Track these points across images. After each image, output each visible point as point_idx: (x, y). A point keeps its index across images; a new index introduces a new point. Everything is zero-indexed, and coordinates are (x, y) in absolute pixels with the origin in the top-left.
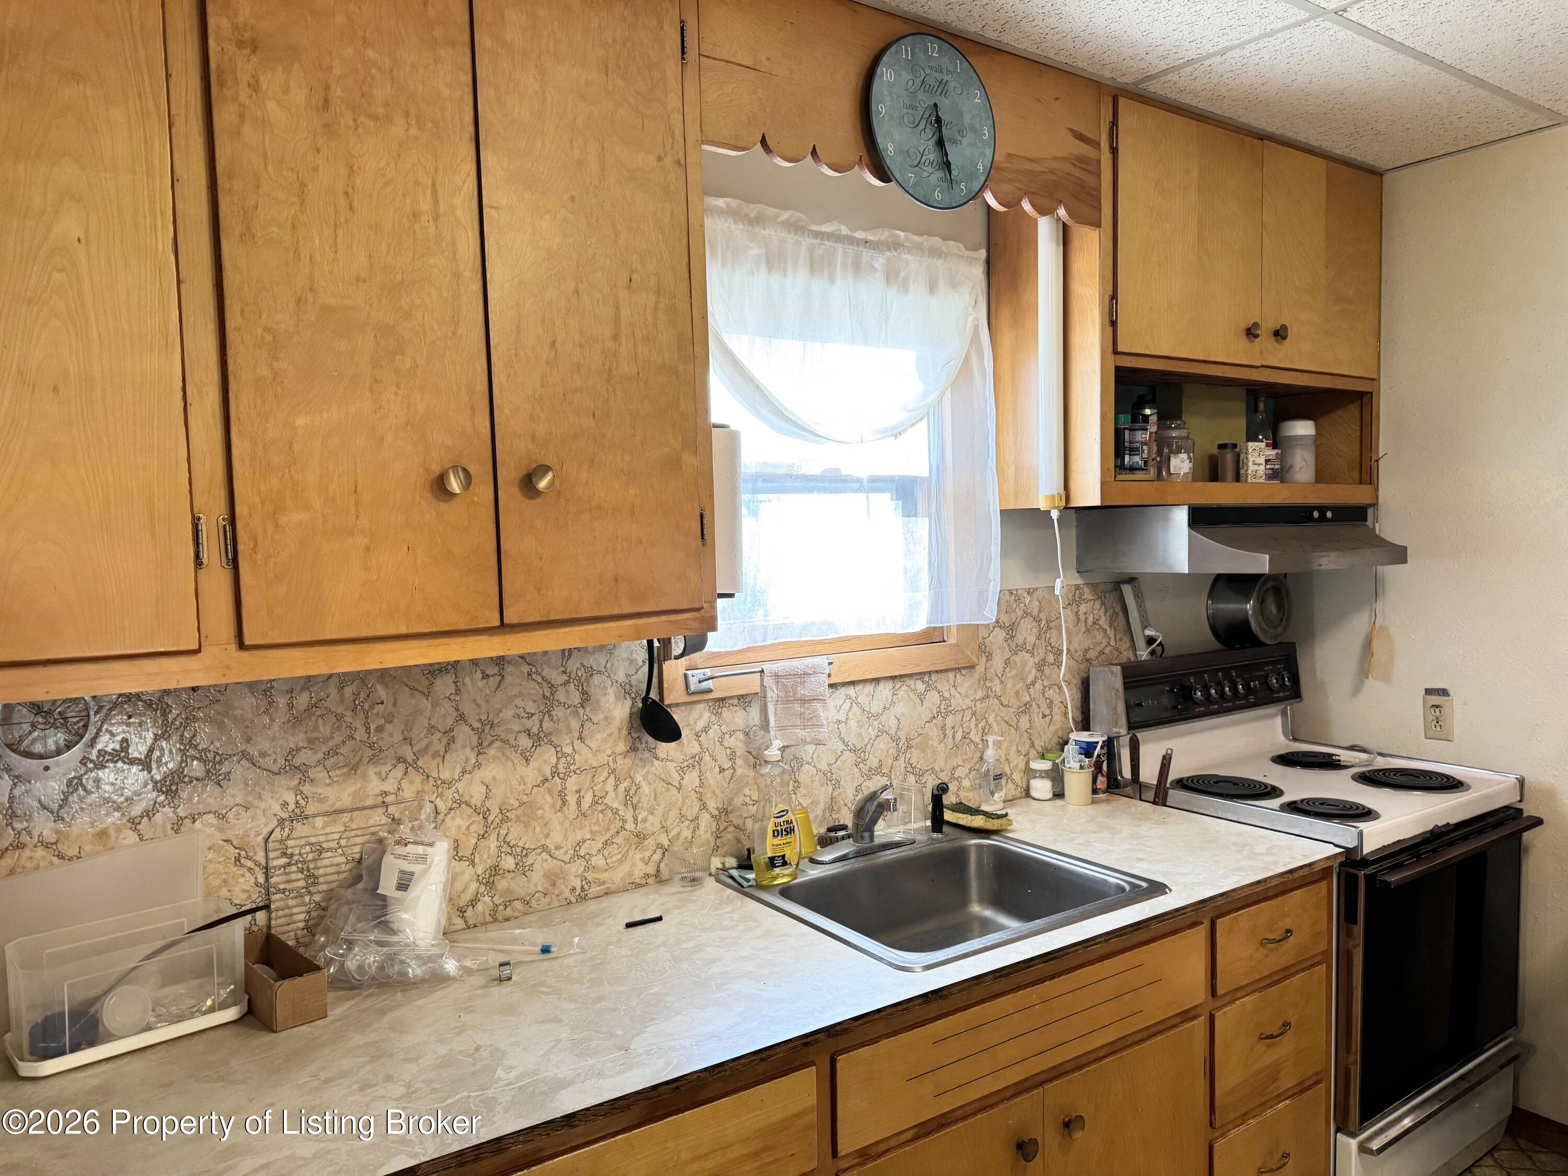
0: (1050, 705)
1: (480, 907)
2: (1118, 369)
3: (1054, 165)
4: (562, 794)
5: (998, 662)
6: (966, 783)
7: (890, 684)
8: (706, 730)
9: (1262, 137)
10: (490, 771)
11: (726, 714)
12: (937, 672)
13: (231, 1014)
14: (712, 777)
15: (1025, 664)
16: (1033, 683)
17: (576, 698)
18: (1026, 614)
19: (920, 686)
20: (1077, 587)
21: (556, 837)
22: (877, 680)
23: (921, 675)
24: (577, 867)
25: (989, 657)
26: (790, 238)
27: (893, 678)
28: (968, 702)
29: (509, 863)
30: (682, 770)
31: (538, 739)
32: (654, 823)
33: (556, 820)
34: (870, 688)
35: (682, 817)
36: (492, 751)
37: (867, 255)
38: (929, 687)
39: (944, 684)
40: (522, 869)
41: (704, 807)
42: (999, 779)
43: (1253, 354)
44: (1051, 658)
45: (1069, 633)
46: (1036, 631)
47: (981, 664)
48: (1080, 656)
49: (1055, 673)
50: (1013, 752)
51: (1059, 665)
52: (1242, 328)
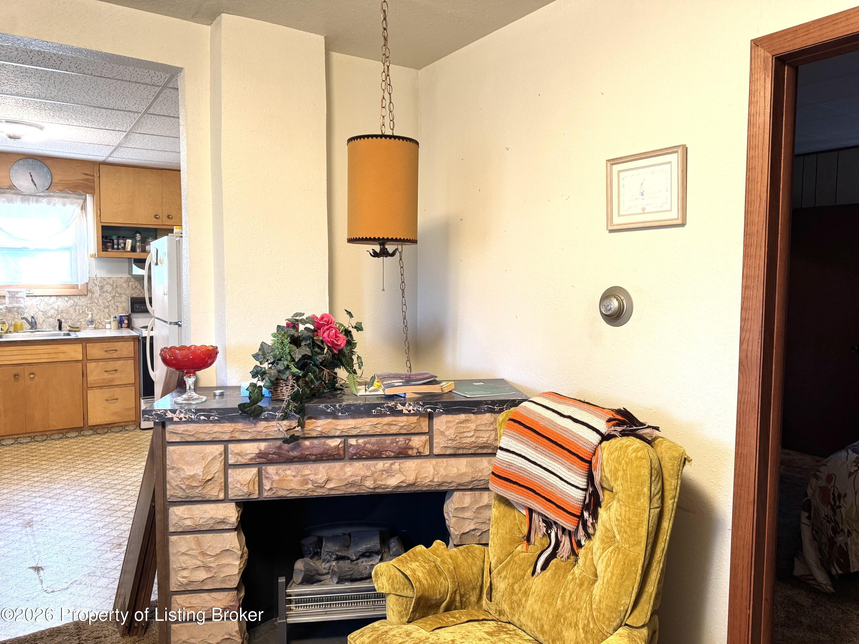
0: (117, 307)
2: (103, 227)
3: (77, 181)
5: (97, 295)
6: (83, 323)
7: (55, 298)
12: (73, 295)
15: (107, 296)
16: (110, 301)
18: (107, 283)
19: (66, 298)
20: (129, 278)
22: (51, 296)
23: (67, 296)
25: (93, 293)
27: (57, 296)
28: (84, 304)
34: (48, 297)
37: (40, 199)
38: (70, 299)
39: (76, 299)
42: (92, 322)
43: (159, 222)
44: (117, 295)
45: (125, 289)
46: (111, 288)
47: (90, 295)
48: (130, 296)
49: (119, 299)
50: (102, 317)
51: (121, 297)
52: (153, 216)
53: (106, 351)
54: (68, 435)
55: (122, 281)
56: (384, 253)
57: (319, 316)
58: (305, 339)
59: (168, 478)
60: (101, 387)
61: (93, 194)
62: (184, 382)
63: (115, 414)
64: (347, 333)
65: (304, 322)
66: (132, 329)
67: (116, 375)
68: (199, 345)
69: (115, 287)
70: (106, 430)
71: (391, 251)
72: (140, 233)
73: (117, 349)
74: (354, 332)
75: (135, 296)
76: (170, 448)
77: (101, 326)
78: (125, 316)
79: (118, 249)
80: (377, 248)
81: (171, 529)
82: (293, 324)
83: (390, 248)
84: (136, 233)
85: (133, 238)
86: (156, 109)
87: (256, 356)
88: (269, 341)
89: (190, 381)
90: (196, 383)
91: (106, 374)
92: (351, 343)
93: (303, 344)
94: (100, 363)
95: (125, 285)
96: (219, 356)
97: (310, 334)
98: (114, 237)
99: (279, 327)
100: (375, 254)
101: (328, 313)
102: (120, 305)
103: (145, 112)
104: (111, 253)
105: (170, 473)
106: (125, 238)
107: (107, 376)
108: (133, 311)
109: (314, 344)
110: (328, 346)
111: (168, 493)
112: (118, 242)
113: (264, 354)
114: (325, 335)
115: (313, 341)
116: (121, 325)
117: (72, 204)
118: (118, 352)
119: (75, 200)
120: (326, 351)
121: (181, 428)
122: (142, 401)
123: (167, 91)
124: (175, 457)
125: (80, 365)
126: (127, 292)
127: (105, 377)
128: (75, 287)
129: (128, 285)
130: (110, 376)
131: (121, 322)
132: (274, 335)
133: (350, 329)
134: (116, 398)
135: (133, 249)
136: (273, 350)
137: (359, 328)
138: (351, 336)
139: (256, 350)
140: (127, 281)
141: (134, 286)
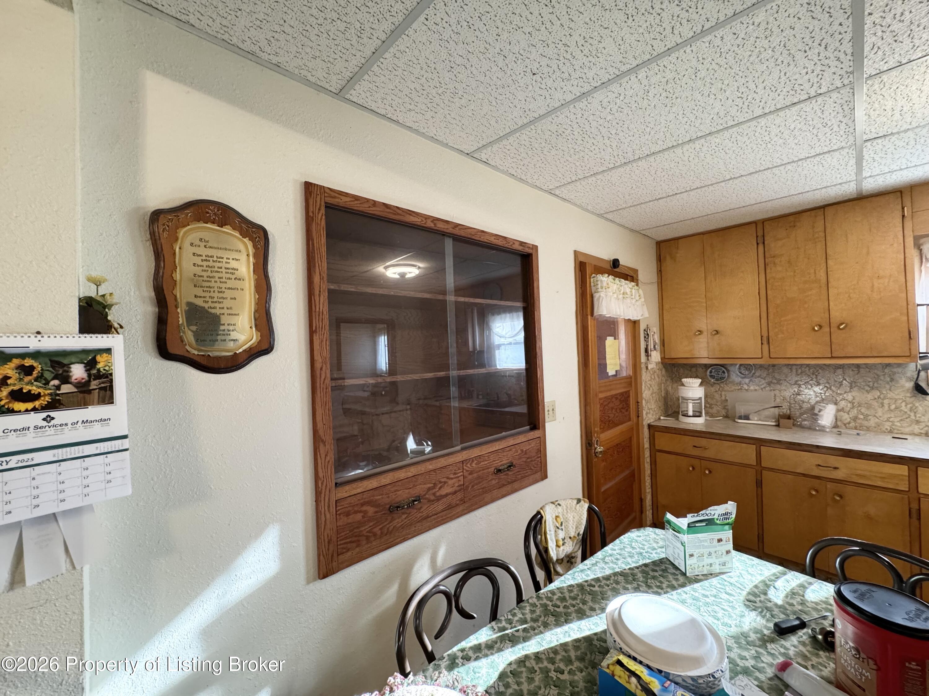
1: (851, 425)
4: (882, 403)
10: (854, 394)
13: (774, 424)
17: (888, 379)
21: (880, 414)
31: (873, 388)
32: (925, 419)
33: (880, 410)
36: (855, 389)
40: (867, 419)
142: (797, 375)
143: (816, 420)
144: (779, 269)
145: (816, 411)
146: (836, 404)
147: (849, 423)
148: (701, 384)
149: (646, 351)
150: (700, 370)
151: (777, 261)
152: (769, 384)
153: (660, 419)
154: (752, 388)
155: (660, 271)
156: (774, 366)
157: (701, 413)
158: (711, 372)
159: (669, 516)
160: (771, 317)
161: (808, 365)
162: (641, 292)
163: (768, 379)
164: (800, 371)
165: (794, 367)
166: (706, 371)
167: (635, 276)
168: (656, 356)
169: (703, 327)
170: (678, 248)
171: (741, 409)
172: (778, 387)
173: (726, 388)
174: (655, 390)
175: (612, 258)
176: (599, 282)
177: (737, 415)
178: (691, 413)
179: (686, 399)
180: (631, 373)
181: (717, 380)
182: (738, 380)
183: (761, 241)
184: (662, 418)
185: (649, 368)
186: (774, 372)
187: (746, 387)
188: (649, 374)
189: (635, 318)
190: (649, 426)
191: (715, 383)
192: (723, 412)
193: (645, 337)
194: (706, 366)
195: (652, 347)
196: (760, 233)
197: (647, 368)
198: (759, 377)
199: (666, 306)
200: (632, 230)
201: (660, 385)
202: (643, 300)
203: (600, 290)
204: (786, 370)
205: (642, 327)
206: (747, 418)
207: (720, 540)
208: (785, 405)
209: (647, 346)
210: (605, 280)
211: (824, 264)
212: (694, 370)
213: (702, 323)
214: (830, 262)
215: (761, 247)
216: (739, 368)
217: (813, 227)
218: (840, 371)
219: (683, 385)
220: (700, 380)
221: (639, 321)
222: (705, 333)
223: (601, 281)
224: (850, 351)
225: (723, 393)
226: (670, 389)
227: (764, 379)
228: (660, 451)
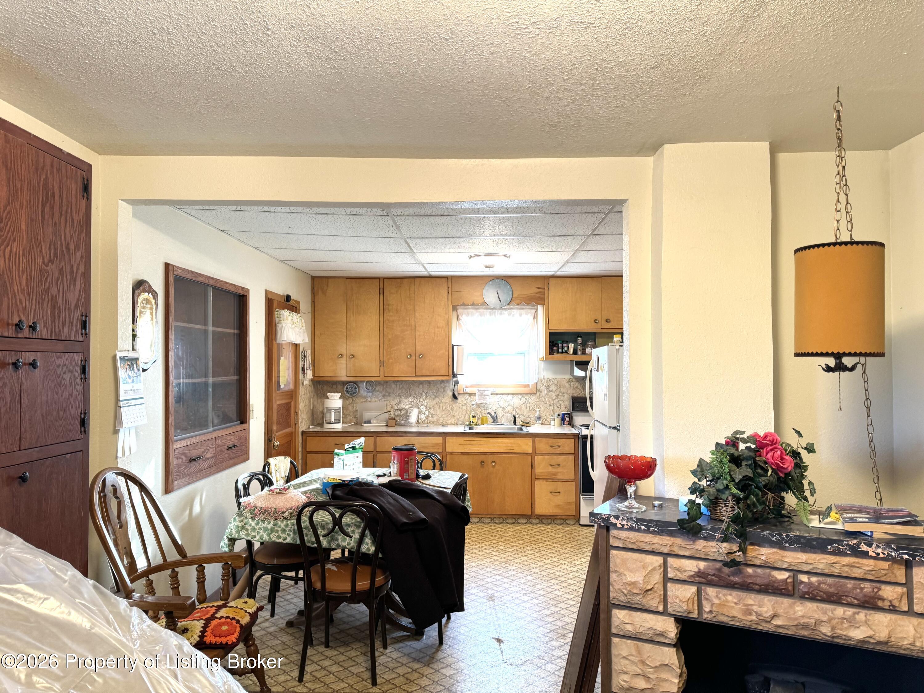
0: (560, 405)
2: (550, 333)
3: (531, 295)
4: (440, 406)
5: (544, 394)
7: (512, 396)
8: (468, 399)
9: (601, 277)
10: (428, 401)
11: (472, 397)
12: (525, 394)
13: (385, 424)
14: (468, 408)
15: (552, 395)
16: (555, 399)
17: (442, 390)
18: (553, 383)
19: (520, 397)
21: (438, 413)
22: (508, 394)
23: (520, 394)
24: (442, 419)
25: (541, 392)
26: (485, 311)
27: (513, 394)
28: (534, 401)
29: (430, 416)
30: (463, 406)
31: (436, 397)
32: (456, 414)
33: (438, 410)
34: (506, 396)
35: (462, 414)
36: (428, 398)
37: (503, 311)
38: (523, 397)
39: (527, 397)
40: (432, 417)
41: (467, 413)
42: (539, 418)
43: (598, 326)
44: (561, 394)
45: (567, 389)
46: (556, 388)
47: (538, 394)
48: (571, 395)
49: (562, 398)
50: (548, 414)
51: (563, 396)
52: (593, 321)
53: (551, 446)
54: (519, 521)
55: (565, 381)
56: (840, 367)
57: (762, 434)
58: (747, 459)
59: (612, 580)
60: (546, 480)
61: (543, 304)
62: (625, 490)
63: (558, 506)
64: (796, 454)
65: (744, 441)
66: (573, 426)
67: (559, 470)
68: (639, 456)
69: (559, 387)
70: (549, 521)
71: (850, 366)
72: (581, 337)
73: (559, 444)
74: (804, 454)
75: (575, 395)
76: (613, 552)
77: (546, 422)
78: (566, 414)
79: (562, 352)
80: (831, 361)
81: (614, 631)
82: (733, 442)
83: (848, 361)
84: (578, 337)
85: (575, 341)
86: (602, 230)
87: (694, 472)
88: (708, 458)
89: (631, 490)
90: (636, 492)
91: (550, 467)
92: (800, 466)
93: (744, 463)
94: (546, 457)
95: (567, 385)
96: (658, 468)
97: (752, 454)
98: (559, 342)
99: (717, 444)
100: (828, 369)
101: (772, 431)
102: (563, 404)
103: (591, 235)
104: (557, 356)
105: (613, 576)
106: (568, 342)
107: (550, 469)
108: (574, 409)
109: (755, 465)
110: (772, 469)
111: (612, 595)
112: (562, 346)
113: (702, 471)
114: (769, 455)
115: (755, 462)
116: (564, 422)
117: (527, 314)
118: (561, 448)
119: (529, 311)
120: (770, 473)
121: (623, 534)
122: (581, 497)
123: (611, 215)
124: (618, 561)
125: (530, 457)
126: (569, 392)
127: (550, 470)
128: (527, 386)
129: (570, 385)
130: (554, 470)
131: (563, 419)
132: (712, 453)
133: (800, 450)
134: (558, 491)
135: (575, 352)
136: (712, 468)
137: (810, 449)
138: (801, 458)
139: (695, 467)
140: (570, 381)
141: (575, 386)
142: (400, 389)
143: (408, 419)
144: (391, 314)
145: (408, 414)
146: (419, 408)
147: (425, 420)
148: (340, 398)
149: (303, 369)
150: (339, 387)
151: (390, 307)
152: (384, 396)
153: (309, 428)
154: (373, 400)
155: (314, 302)
156: (386, 382)
157: (340, 420)
158: (347, 388)
159: (336, 451)
160: (386, 347)
161: (405, 381)
162: (303, 320)
163: (384, 393)
164: (401, 386)
165: (398, 384)
166: (344, 387)
167: (298, 308)
168: (309, 374)
169: (344, 352)
170: (328, 286)
171: (367, 416)
172: (389, 398)
173: (357, 401)
174: (307, 403)
175: (285, 294)
176: (282, 316)
177: (364, 421)
178: (333, 420)
179: (329, 410)
180: (291, 387)
181: (351, 394)
182: (365, 394)
183: (382, 292)
184: (311, 427)
185: (305, 384)
186: (387, 387)
187: (369, 399)
188: (303, 389)
189: (296, 343)
190: (303, 433)
191: (349, 397)
192: (354, 420)
193: (302, 358)
194: (344, 383)
195: (308, 367)
196: (382, 287)
197: (303, 383)
198: (378, 391)
199: (317, 333)
200: (297, 269)
201: (310, 399)
202: (304, 328)
203: (282, 322)
204: (393, 386)
205: (301, 349)
206: (369, 422)
207: (357, 457)
208: (392, 412)
209: (304, 365)
210: (286, 313)
211: (414, 315)
212: (334, 386)
213: (343, 349)
214: (416, 314)
215: (382, 296)
216: (366, 385)
217: (409, 290)
218: (421, 386)
219: (328, 398)
220: (340, 394)
221: (299, 344)
222: (345, 357)
223: (283, 315)
224: (425, 372)
225: (355, 405)
226: (316, 403)
227: (381, 392)
228: (310, 452)
